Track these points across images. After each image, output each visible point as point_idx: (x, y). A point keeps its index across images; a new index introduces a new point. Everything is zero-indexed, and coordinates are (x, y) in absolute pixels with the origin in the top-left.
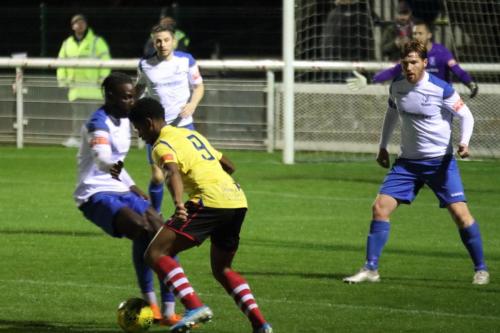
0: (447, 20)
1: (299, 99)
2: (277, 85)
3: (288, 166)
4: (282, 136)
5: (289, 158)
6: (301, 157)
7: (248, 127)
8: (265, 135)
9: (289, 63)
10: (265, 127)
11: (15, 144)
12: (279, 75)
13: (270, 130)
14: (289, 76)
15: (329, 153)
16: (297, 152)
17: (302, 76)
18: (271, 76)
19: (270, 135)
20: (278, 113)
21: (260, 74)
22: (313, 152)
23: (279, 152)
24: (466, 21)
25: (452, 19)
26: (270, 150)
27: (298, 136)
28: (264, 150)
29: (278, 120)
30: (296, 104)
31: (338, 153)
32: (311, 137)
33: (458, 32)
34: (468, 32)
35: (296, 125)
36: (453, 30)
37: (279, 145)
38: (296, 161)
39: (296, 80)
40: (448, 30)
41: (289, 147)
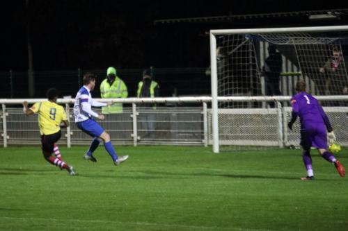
0: (300, 72)
1: (221, 117)
2: (209, 110)
3: (216, 154)
4: (212, 138)
5: (216, 150)
6: (222, 149)
7: (194, 133)
8: (203, 137)
9: (215, 98)
10: (203, 133)
11: (66, 145)
12: (209, 105)
13: (205, 134)
14: (215, 105)
15: (237, 146)
16: (221, 146)
17: (222, 105)
18: (205, 105)
19: (206, 137)
20: (210, 125)
21: (199, 104)
22: (228, 146)
23: (211, 146)
24: (311, 72)
25: (303, 72)
26: (206, 146)
27: (221, 137)
28: (203, 145)
29: (210, 129)
30: (219, 119)
31: (242, 146)
32: (227, 138)
33: (307, 78)
34: (312, 78)
35: (220, 132)
36: (304, 78)
37: (211, 142)
38: (220, 151)
39: (219, 107)
40: (301, 78)
41: (216, 144)
